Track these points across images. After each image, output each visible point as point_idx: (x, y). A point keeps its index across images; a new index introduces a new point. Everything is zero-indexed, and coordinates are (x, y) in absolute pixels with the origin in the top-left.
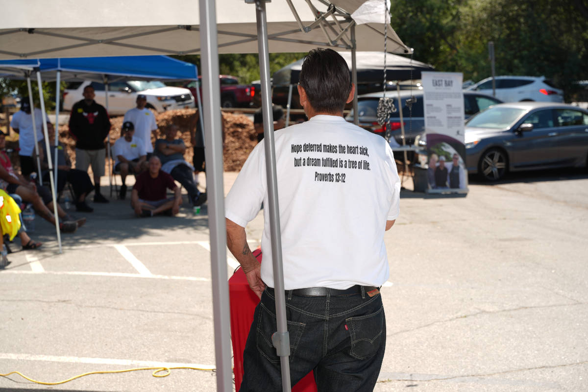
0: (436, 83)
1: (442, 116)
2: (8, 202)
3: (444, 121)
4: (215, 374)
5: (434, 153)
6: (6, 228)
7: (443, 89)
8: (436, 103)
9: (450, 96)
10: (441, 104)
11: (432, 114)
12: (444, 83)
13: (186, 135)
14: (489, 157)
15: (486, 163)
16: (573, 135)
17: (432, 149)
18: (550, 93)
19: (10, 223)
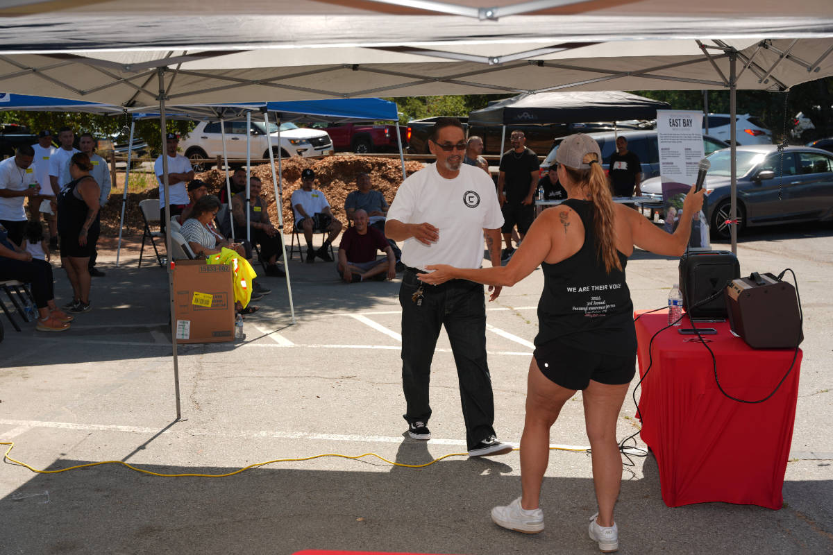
0: (673, 123)
1: (680, 162)
2: (244, 264)
3: (683, 168)
4: (590, 454)
5: (672, 205)
6: (240, 294)
7: (681, 130)
8: (673, 147)
9: (689, 138)
10: (679, 147)
11: (669, 160)
12: (682, 122)
13: (351, 186)
14: (723, 210)
15: (720, 217)
16: (819, 183)
17: (669, 201)
18: (757, 133)
19: (245, 288)
